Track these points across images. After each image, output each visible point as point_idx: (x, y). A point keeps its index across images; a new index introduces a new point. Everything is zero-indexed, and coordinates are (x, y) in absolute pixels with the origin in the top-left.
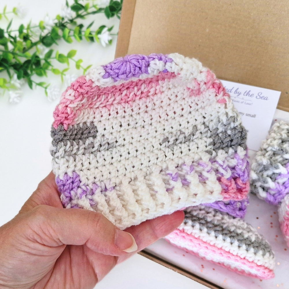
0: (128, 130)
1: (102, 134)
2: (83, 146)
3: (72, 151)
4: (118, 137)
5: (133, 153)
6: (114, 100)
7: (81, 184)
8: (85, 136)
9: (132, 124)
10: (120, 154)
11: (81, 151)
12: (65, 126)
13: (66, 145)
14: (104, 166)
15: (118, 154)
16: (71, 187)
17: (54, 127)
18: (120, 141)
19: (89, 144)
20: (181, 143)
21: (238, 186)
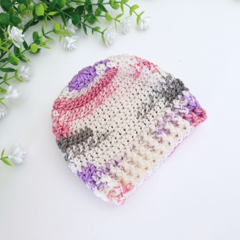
0: (111, 120)
1: (96, 131)
2: (87, 144)
3: (79, 150)
4: (107, 128)
5: (123, 132)
6: (92, 106)
7: (97, 169)
8: (85, 137)
9: (111, 114)
10: (114, 137)
11: (87, 148)
12: (65, 135)
13: (72, 148)
14: (108, 150)
16: (90, 174)
17: (57, 139)
18: (110, 130)
19: (90, 142)
20: (149, 111)
21: (198, 114)
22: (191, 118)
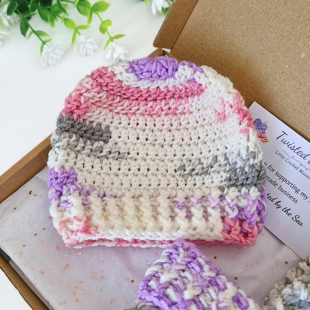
0: (144, 145)
1: (115, 142)
2: (90, 147)
3: (76, 147)
4: (131, 149)
5: (144, 170)
6: (138, 110)
7: (77, 183)
8: (95, 137)
9: (151, 139)
10: (129, 167)
11: (87, 151)
12: (75, 116)
13: (70, 137)
14: (108, 175)
15: (127, 167)
16: (64, 182)
17: (62, 114)
18: (133, 154)
19: (97, 147)
20: (197, 174)
21: (243, 230)
22: (230, 226)
